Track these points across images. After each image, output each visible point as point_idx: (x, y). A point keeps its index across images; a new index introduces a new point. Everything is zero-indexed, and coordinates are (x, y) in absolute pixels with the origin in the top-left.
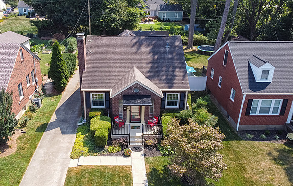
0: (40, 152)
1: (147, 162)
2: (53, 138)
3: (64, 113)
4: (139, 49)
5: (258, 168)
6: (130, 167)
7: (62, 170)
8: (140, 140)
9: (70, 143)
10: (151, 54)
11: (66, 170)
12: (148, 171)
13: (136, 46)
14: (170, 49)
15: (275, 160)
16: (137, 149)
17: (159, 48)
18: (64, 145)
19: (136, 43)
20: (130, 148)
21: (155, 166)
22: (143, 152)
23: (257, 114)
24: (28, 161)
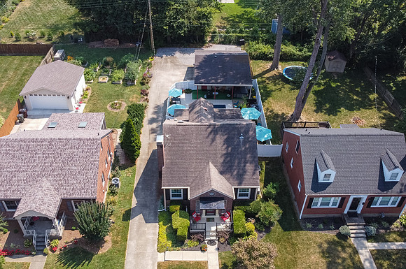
0: (132, 245)
1: (220, 258)
2: (139, 228)
3: (143, 193)
4: (213, 140)
5: (308, 262)
6: (206, 263)
7: (153, 264)
8: (214, 234)
9: (154, 234)
10: (226, 146)
11: (156, 265)
12: (221, 266)
13: (211, 136)
14: (244, 139)
15: (323, 253)
16: (211, 242)
17: (233, 138)
18: (150, 237)
19: (211, 133)
20: (206, 242)
21: (226, 262)
22: (216, 246)
23: (318, 206)
24: (124, 255)
